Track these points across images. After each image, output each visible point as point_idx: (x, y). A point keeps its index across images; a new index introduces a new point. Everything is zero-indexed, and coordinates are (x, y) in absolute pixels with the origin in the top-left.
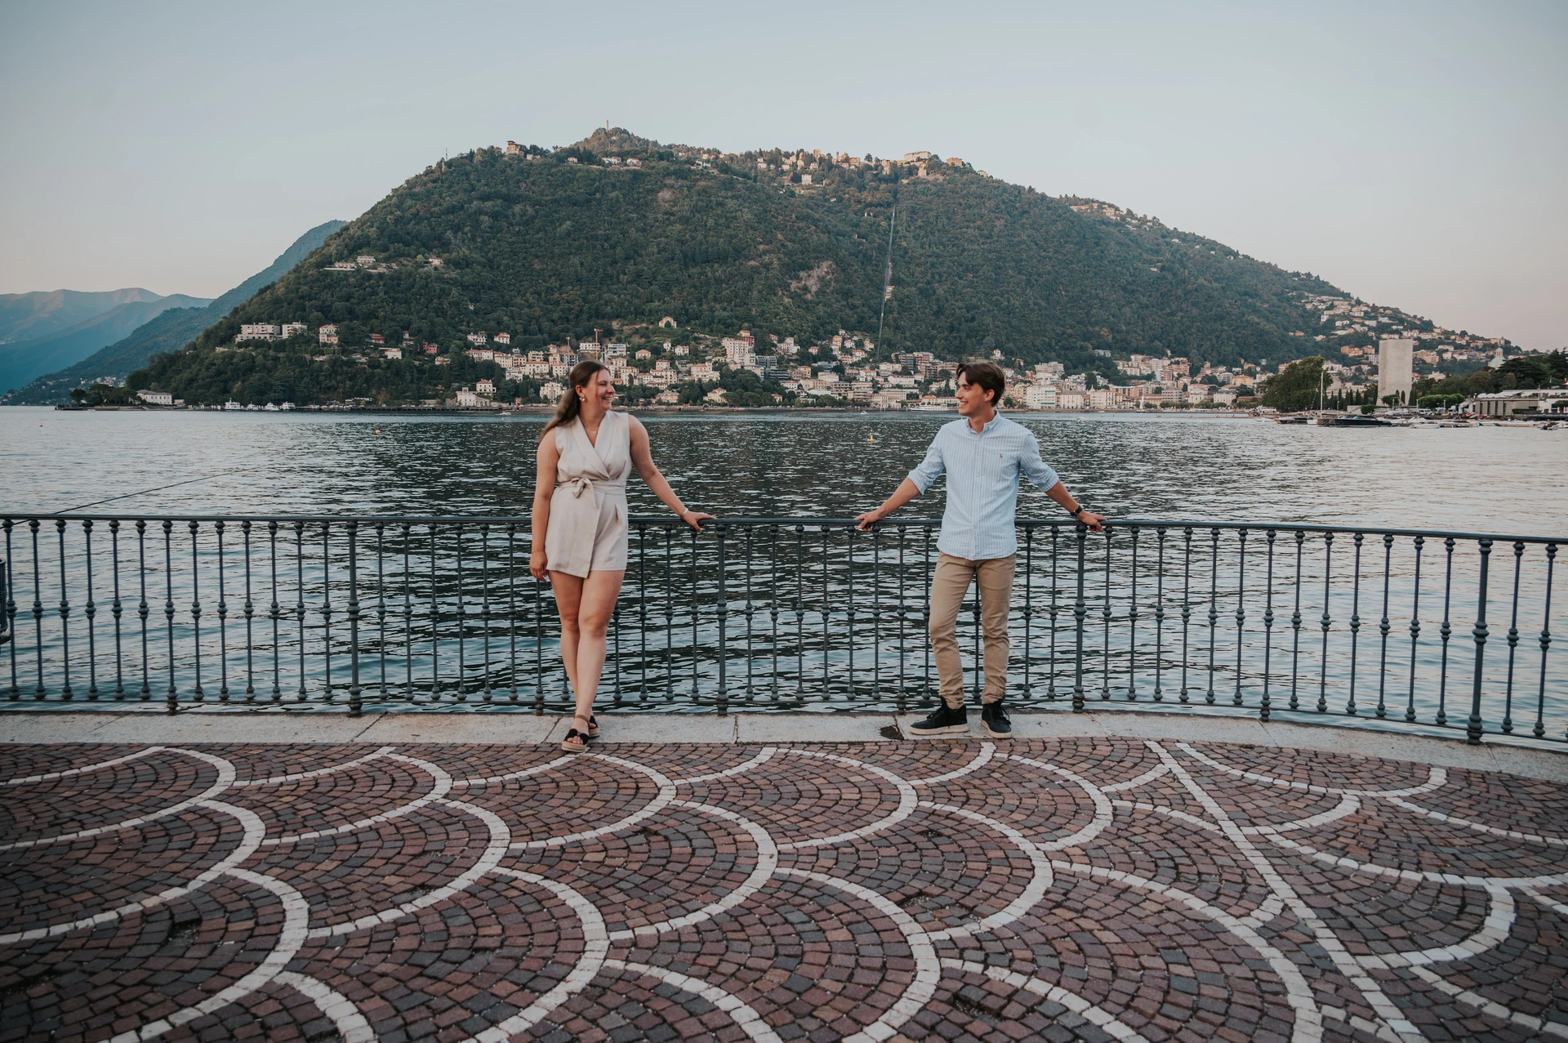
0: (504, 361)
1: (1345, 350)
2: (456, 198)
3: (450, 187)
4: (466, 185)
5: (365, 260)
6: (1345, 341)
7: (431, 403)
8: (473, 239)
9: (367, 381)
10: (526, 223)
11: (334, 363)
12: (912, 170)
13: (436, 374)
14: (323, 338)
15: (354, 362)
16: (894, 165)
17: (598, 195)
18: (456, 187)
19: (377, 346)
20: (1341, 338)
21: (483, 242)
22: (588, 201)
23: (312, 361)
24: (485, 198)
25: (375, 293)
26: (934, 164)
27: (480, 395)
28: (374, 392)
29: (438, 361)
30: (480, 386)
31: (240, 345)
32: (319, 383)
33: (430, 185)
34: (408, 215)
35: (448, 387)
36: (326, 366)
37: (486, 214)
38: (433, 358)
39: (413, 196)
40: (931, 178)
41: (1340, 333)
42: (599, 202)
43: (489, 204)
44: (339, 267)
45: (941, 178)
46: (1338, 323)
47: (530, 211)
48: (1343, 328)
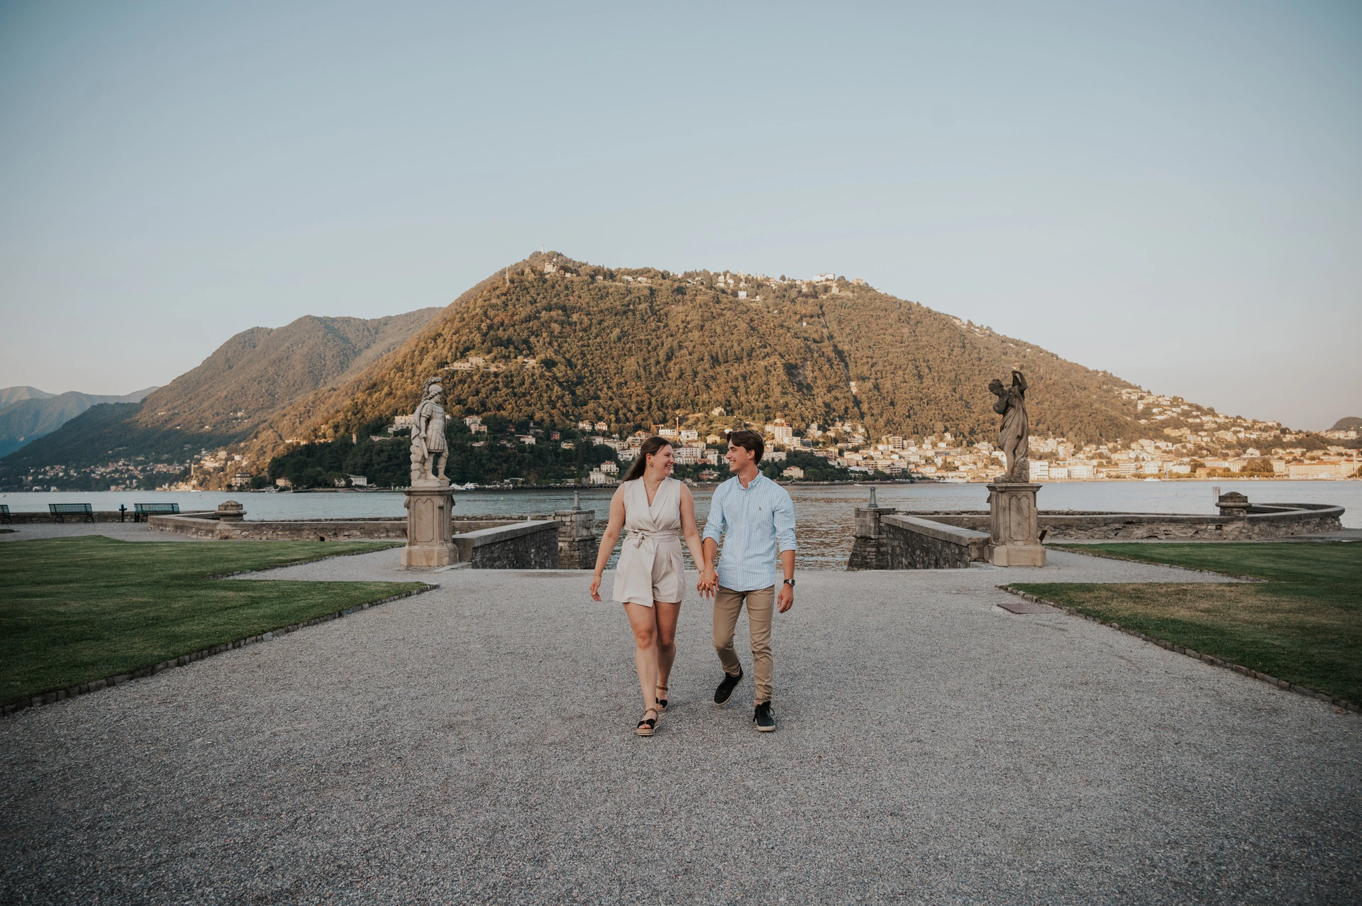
0: (613, 444)
1: (1167, 431)
2: (528, 310)
3: (518, 300)
4: (529, 298)
5: (476, 361)
6: (1165, 424)
7: (571, 482)
8: (550, 343)
9: (519, 463)
10: (585, 330)
11: (491, 448)
12: (827, 289)
13: (568, 456)
14: (474, 428)
15: (504, 448)
16: (810, 284)
17: (631, 307)
18: (522, 300)
19: (512, 434)
20: (1162, 422)
21: (559, 345)
22: (625, 312)
23: (473, 448)
24: (549, 308)
25: (496, 389)
26: (843, 283)
27: (608, 474)
28: (525, 473)
29: (565, 446)
30: (605, 467)
31: (396, 434)
32: (483, 466)
33: (503, 298)
34: (496, 321)
35: (581, 468)
36: (486, 452)
37: (556, 321)
38: (558, 443)
39: (492, 306)
40: (842, 294)
41: (1159, 418)
42: (634, 312)
43: (553, 313)
44: (457, 365)
45: (851, 295)
46: (1155, 410)
47: (586, 320)
48: (1160, 413)
